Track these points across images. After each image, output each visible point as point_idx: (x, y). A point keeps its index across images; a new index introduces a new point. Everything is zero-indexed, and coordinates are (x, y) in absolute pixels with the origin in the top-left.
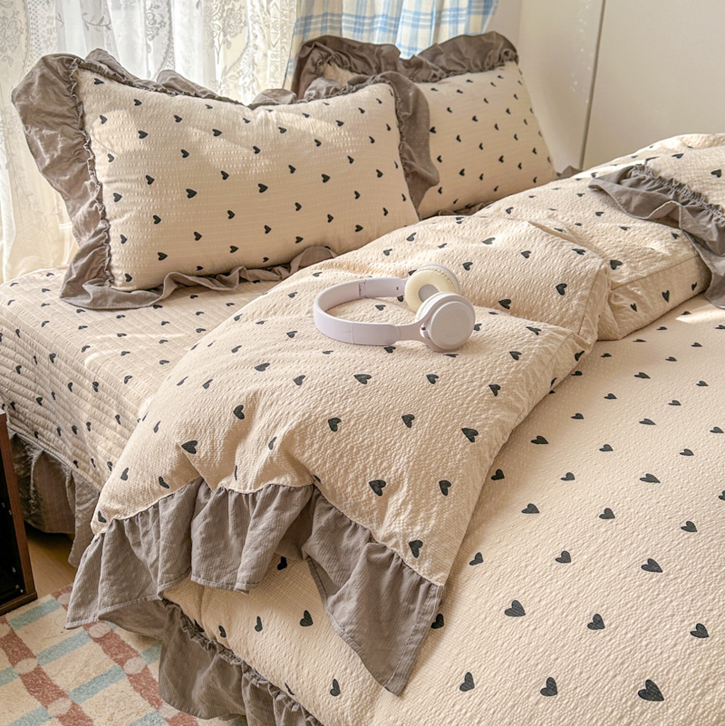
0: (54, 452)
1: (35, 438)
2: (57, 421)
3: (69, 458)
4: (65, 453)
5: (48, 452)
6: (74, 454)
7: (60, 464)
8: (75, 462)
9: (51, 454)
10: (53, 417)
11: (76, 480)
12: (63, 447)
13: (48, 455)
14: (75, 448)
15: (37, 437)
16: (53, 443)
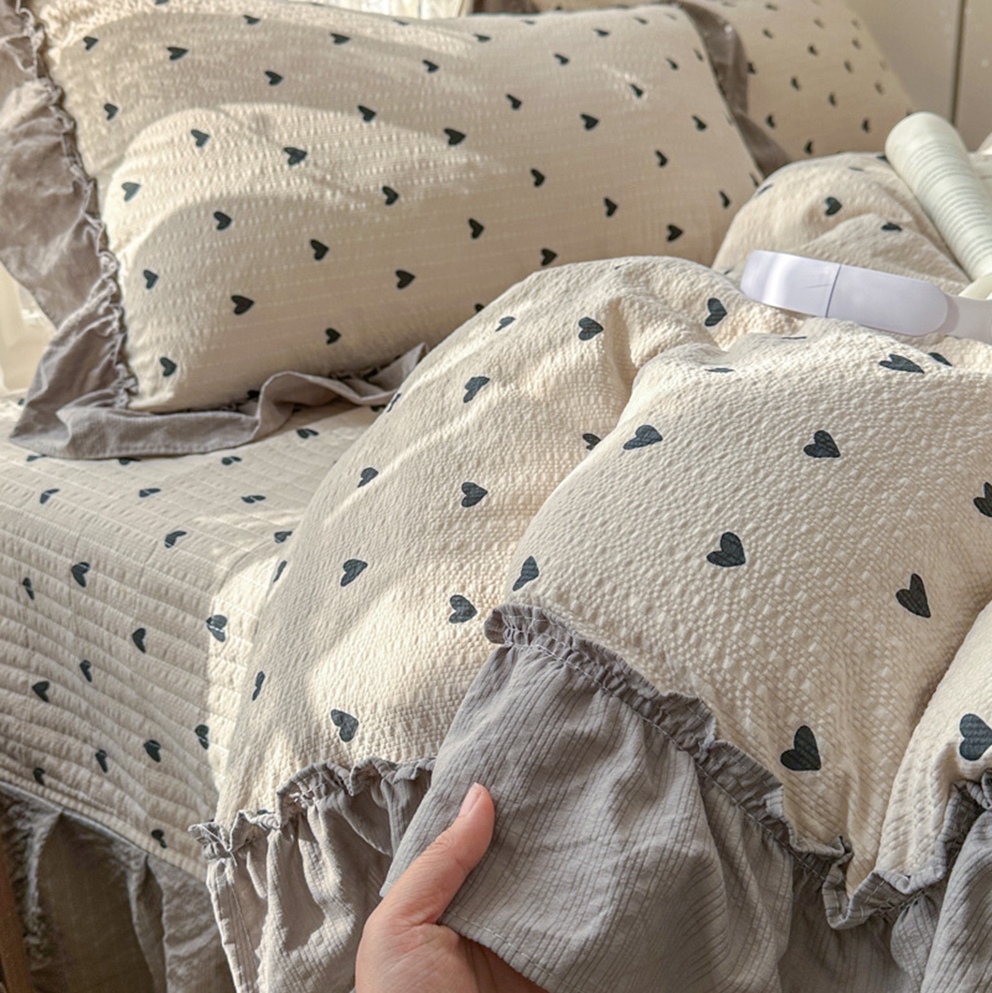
0: (94, 813)
1: (35, 786)
2: (95, 735)
3: (137, 824)
4: (123, 814)
5: (76, 816)
6: (154, 813)
7: (110, 842)
8: (158, 835)
9: (85, 820)
10: (84, 727)
11: (162, 880)
12: (116, 799)
13: (76, 822)
14: (154, 798)
15: (41, 782)
16: (87, 791)
